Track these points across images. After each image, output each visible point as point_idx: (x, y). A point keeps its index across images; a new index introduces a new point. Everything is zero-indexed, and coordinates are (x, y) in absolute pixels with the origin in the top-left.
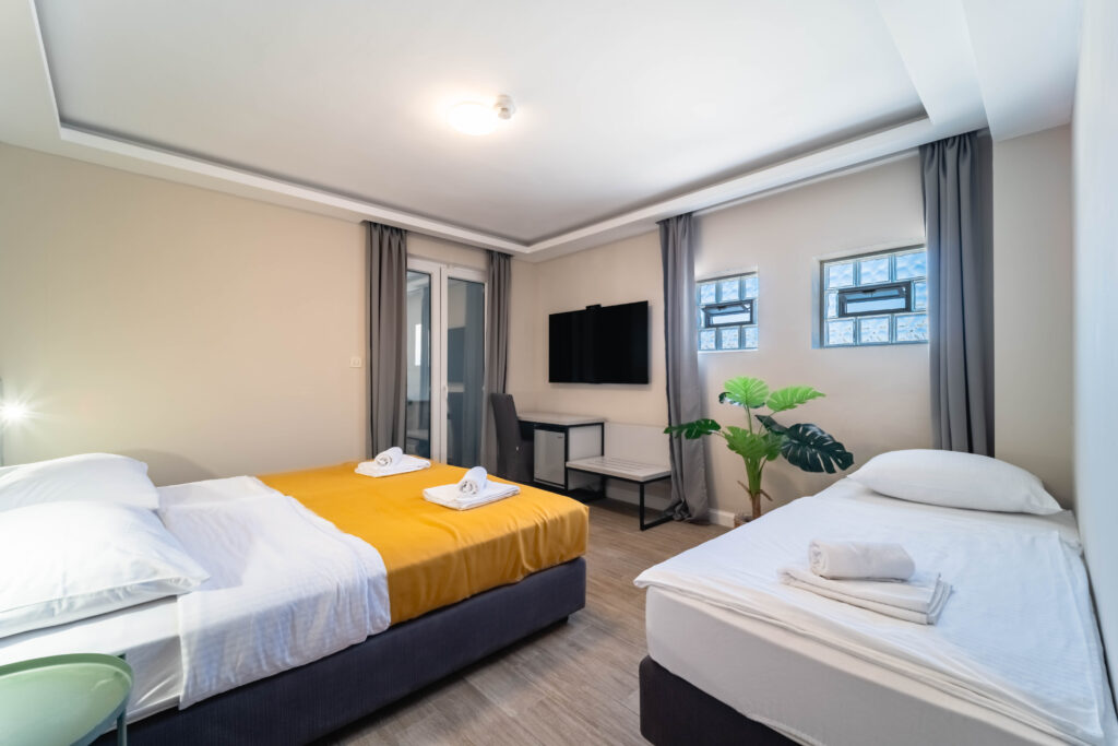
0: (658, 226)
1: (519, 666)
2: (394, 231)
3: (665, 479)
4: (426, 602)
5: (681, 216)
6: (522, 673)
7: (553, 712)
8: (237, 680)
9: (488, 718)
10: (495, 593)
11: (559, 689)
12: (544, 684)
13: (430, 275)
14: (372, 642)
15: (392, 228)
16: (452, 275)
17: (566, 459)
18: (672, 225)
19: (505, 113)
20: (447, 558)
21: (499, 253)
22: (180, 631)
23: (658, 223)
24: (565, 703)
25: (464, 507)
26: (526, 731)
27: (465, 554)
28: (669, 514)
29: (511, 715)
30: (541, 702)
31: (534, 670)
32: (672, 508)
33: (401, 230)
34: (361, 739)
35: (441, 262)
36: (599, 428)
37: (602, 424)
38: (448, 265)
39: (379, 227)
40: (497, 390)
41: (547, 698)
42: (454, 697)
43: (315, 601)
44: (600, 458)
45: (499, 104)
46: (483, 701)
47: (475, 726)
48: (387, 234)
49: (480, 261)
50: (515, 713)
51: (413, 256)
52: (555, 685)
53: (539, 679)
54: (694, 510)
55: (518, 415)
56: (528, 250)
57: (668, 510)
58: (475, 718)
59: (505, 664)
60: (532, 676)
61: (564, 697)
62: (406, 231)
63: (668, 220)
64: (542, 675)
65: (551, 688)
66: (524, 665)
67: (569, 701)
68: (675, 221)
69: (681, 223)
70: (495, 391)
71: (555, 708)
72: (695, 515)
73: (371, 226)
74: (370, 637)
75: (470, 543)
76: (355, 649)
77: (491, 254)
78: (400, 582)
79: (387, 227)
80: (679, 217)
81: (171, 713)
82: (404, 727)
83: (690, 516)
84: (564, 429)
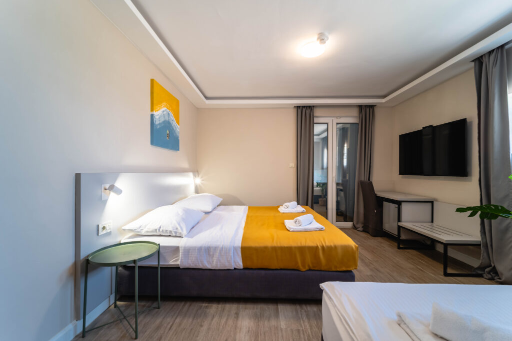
0: (473, 64)
1: (303, 311)
2: (308, 108)
3: (477, 245)
4: (256, 263)
5: (493, 51)
6: (301, 314)
7: (300, 336)
8: (192, 266)
9: (273, 322)
10: (293, 272)
11: (311, 329)
12: (307, 324)
13: (328, 124)
14: (236, 271)
15: (307, 107)
16: (338, 122)
17: (399, 220)
18: (485, 60)
19: (322, 41)
20: (266, 248)
21: (366, 106)
22: (180, 245)
23: (473, 61)
24: (309, 336)
25: (291, 230)
26: (282, 336)
27: (275, 249)
28: (480, 272)
29: (282, 327)
30: (299, 331)
31: (308, 316)
32: (482, 268)
33: (311, 106)
34: (231, 305)
35: (333, 117)
36: (429, 205)
37: (432, 202)
38: (337, 117)
39: (301, 108)
40: (364, 178)
41: (303, 330)
42: (269, 308)
43: (216, 248)
44: (430, 224)
45: (318, 39)
46: (277, 315)
47: (266, 323)
48: (304, 110)
49: (355, 112)
50: (285, 327)
51: (317, 117)
52: (311, 326)
53: (306, 320)
54: (502, 274)
55: (376, 193)
56: (383, 101)
57: (479, 268)
58: (269, 320)
59: (298, 307)
60: (305, 318)
61: (310, 334)
62: (313, 106)
63: (482, 57)
64: (309, 319)
65: (308, 326)
66: (306, 312)
67: (311, 336)
68: (487, 56)
69: (492, 57)
70: (363, 179)
71: (302, 336)
72: (503, 279)
73: (298, 107)
74: (235, 269)
75: (279, 245)
76: (230, 271)
77: (361, 107)
78: (246, 251)
79: (304, 107)
80: (490, 52)
81: (177, 268)
82: (245, 309)
83: (500, 279)
84: (399, 203)
